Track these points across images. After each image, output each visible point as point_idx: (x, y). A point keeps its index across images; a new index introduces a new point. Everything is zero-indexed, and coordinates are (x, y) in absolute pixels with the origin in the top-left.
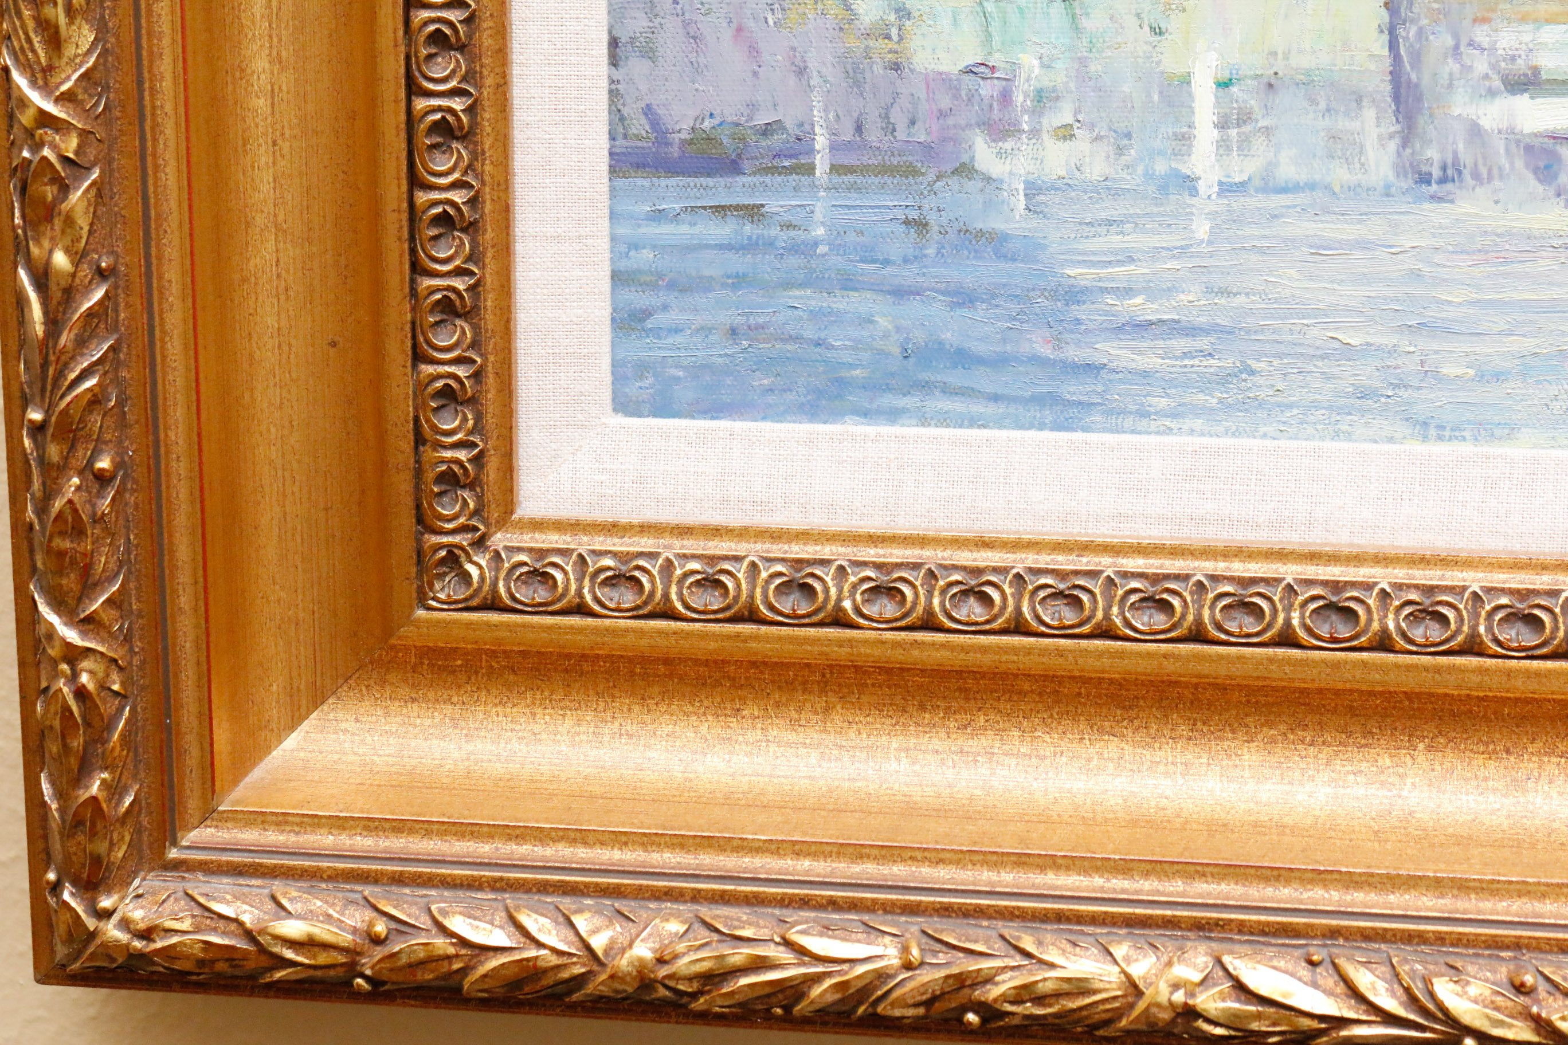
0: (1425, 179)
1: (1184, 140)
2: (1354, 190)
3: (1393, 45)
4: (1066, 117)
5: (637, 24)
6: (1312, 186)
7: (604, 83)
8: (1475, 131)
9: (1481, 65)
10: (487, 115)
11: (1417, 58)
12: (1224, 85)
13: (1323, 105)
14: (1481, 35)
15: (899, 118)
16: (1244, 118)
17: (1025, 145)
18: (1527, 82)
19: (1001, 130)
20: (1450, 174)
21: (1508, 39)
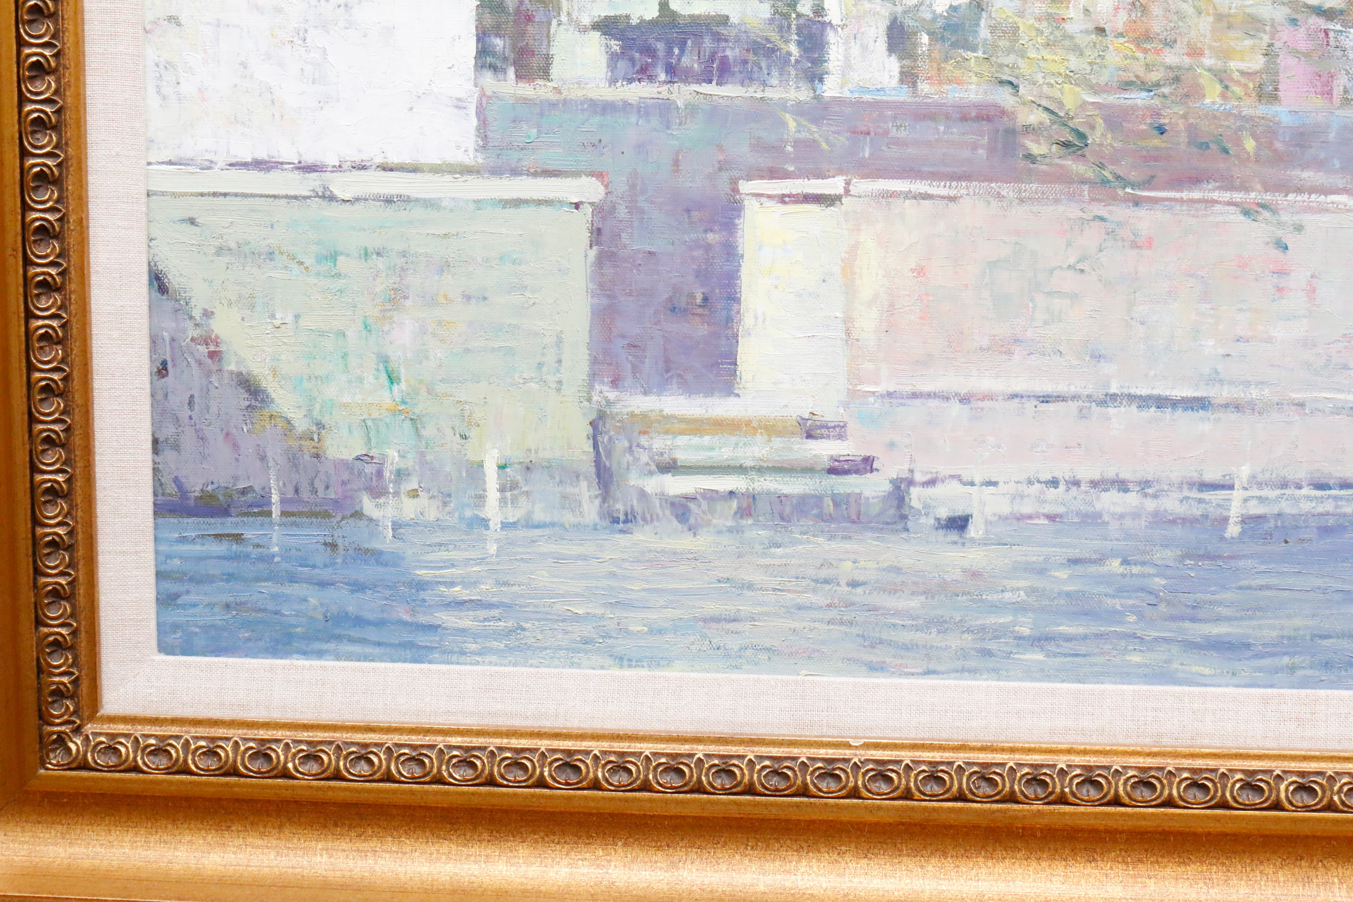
0: (616, 521)
1: (481, 498)
2: (577, 526)
3: (595, 446)
4: (415, 486)
5: (169, 431)
6: (553, 524)
7: (150, 464)
8: (642, 494)
9: (644, 458)
10: (78, 484)
11: (609, 454)
12: (502, 467)
13: (557, 479)
14: (644, 440)
15: (319, 485)
16: (514, 486)
17: (391, 501)
18: (670, 467)
19: (377, 492)
20: (630, 518)
21: (659, 443)
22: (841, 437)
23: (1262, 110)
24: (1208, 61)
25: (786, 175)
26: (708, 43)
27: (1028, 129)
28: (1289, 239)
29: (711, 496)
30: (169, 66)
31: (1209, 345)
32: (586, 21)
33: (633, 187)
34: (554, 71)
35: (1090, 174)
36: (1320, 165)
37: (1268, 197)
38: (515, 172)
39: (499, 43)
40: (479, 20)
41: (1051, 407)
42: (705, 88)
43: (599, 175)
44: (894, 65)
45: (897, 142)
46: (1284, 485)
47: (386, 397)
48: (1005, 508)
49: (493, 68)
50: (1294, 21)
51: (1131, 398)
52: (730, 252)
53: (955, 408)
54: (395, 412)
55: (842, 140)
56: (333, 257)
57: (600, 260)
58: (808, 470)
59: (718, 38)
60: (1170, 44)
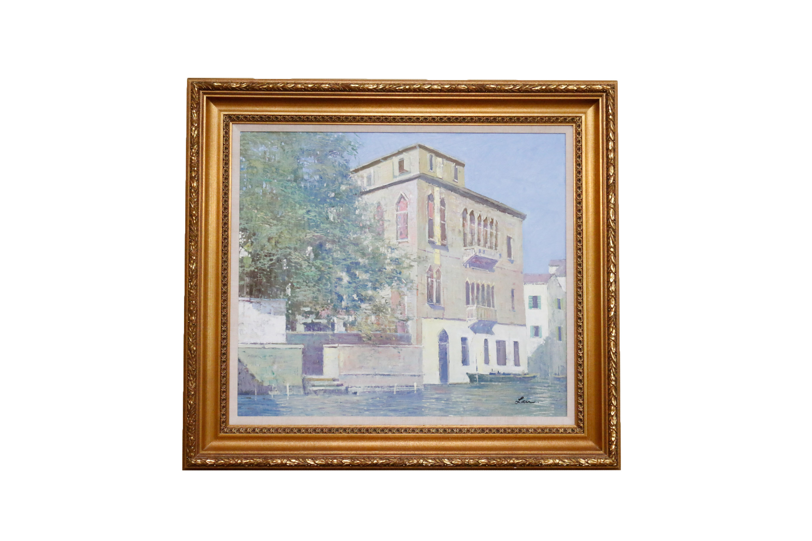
0: (306, 394)
1: (286, 391)
3: (303, 383)
4: (276, 389)
5: (240, 382)
7: (237, 387)
8: (310, 390)
9: (310, 384)
11: (305, 384)
12: (289, 386)
13: (297, 388)
15: (262, 390)
16: (291, 389)
17: (273, 392)
18: (314, 386)
19: (271, 390)
20: (308, 393)
21: (312, 382)
22: (338, 381)
23: (396, 334)
24: (388, 327)
25: (329, 344)
26: (318, 326)
27: (363, 337)
28: (400, 351)
29: (320, 390)
30: (242, 330)
31: (390, 367)
32: (301, 323)
33: (308, 346)
34: (297, 330)
35: (372, 343)
36: (404, 341)
37: (397, 346)
38: (291, 344)
39: (289, 326)
40: (286, 323)
41: (368, 376)
42: (319, 332)
43: (303, 344)
44: (344, 328)
45: (346, 339)
46: (402, 386)
47: (272, 376)
48: (362, 391)
49: (288, 330)
50: (399, 322)
51: (379, 374)
52: (322, 355)
53: (354, 376)
54: (274, 379)
55: (337, 339)
56: (265, 356)
57: (304, 356)
58: (333, 386)
59: (320, 325)
60: (382, 325)
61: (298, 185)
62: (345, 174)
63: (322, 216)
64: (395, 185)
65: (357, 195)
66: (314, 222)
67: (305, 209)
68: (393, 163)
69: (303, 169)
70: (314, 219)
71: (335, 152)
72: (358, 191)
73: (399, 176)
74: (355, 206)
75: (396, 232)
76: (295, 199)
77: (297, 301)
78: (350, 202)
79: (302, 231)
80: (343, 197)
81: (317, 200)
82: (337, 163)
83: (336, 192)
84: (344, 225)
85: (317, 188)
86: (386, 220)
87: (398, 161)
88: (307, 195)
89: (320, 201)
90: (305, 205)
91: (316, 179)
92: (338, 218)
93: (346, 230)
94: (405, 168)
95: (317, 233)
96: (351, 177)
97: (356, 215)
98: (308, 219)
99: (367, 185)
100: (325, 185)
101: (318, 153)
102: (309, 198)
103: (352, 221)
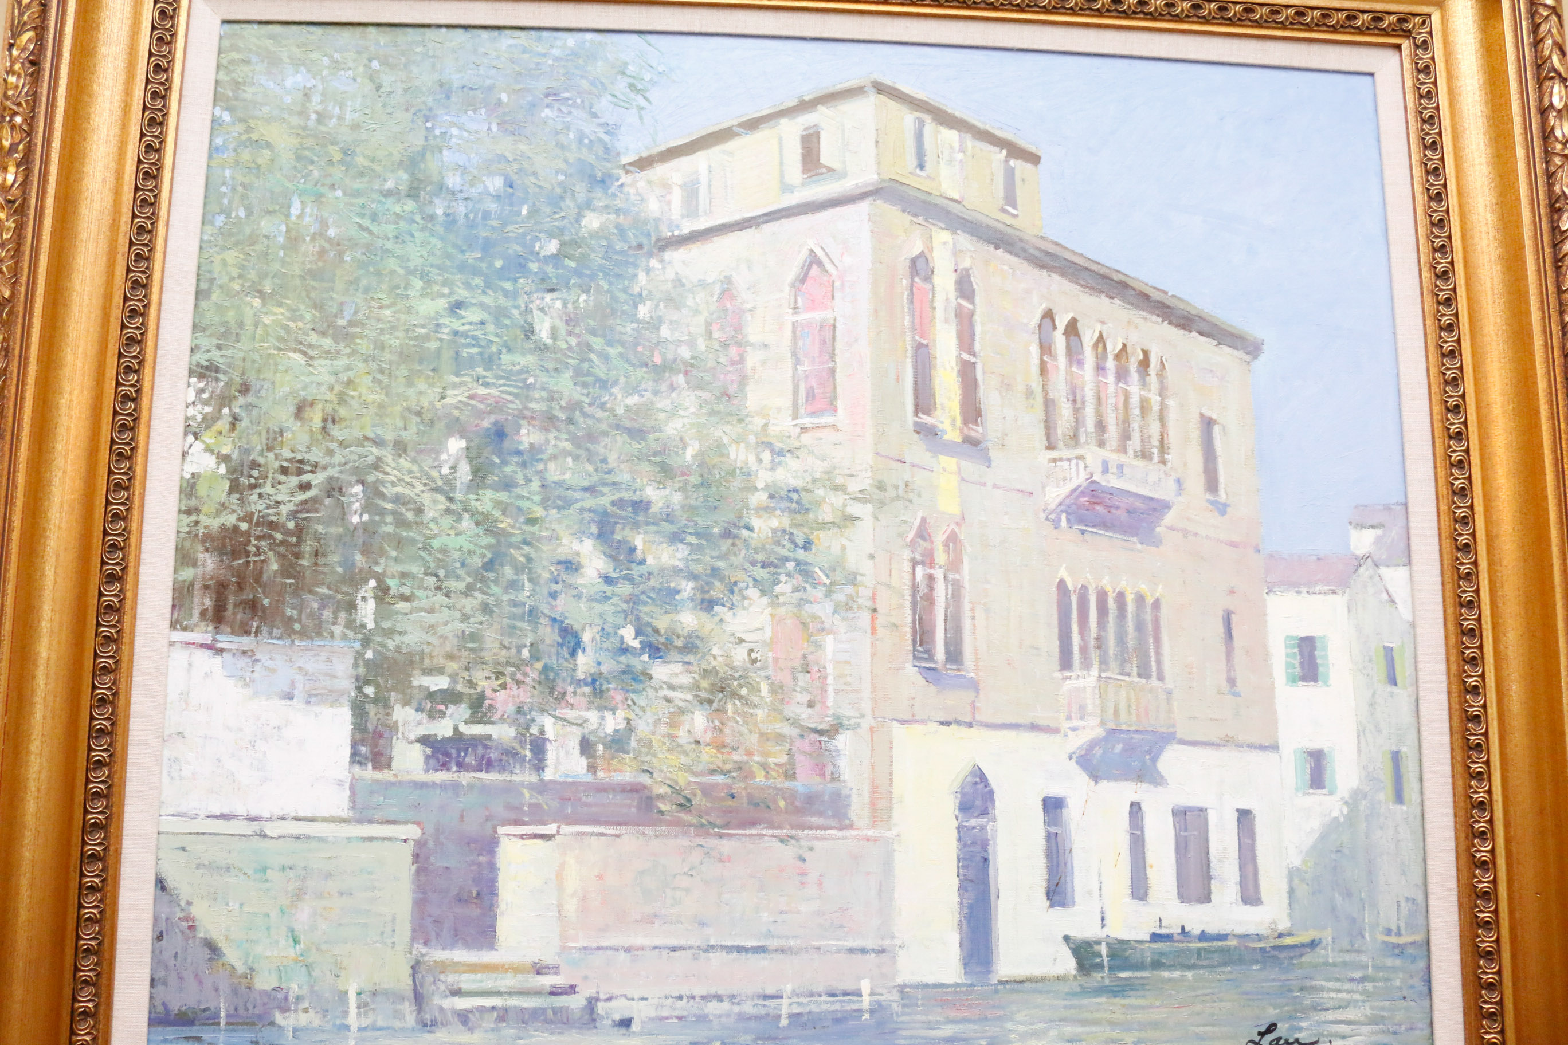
0: (425, 1025)
1: (346, 1013)
2: (403, 1029)
3: (414, 981)
4: (306, 1005)
5: (161, 974)
6: (388, 1028)
7: (148, 994)
8: (441, 1009)
9: (443, 987)
10: (102, 1008)
11: (422, 985)
12: (359, 994)
13: (391, 1001)
14: (442, 977)
15: (250, 1006)
16: (366, 1005)
17: (292, 1015)
18: (457, 993)
19: (284, 1010)
20: (434, 1023)
21: (451, 978)
22: (557, 973)
23: (788, 784)
24: (756, 758)
25: (524, 823)
26: (480, 750)
27: (659, 797)
28: (807, 855)
29: (482, 1010)
30: (176, 760)
31: (765, 916)
32: (412, 737)
33: (437, 830)
34: (394, 765)
35: (694, 821)
36: (821, 814)
37: (793, 832)
38: (371, 822)
39: (363, 749)
40: (353, 735)
41: (677, 954)
42: (479, 775)
43: (418, 823)
44: (584, 762)
45: (588, 805)
46: (811, 995)
47: (291, 952)
48: (653, 1014)
49: (360, 763)
50: (802, 736)
51: (722, 947)
52: (492, 867)
53: (622, 956)
54: (296, 961)
55: (555, 804)
56: (264, 870)
57: (418, 872)
58: (537, 993)
59: (486, 747)
60: (735, 749)
61: (421, 211)
62: (599, 175)
63: (507, 322)
64: (788, 216)
65: (645, 250)
66: (480, 346)
67: (443, 296)
68: (780, 139)
69: (445, 152)
70: (478, 333)
71: (566, 95)
72: (649, 235)
73: (803, 185)
74: (636, 290)
75: (790, 387)
76: (408, 260)
77: (398, 650)
78: (618, 276)
79: (428, 377)
80: (593, 256)
81: (491, 265)
82: (571, 136)
83: (566, 238)
84: (593, 356)
85: (495, 223)
86: (752, 345)
87: (800, 133)
88: (455, 246)
89: (502, 268)
90: (445, 283)
91: (491, 190)
92: (570, 334)
93: (599, 380)
94: (823, 160)
95: (486, 385)
96: (622, 185)
97: (638, 322)
98: (456, 333)
99: (683, 216)
100: (524, 212)
101: (504, 97)
102: (460, 256)
103: (622, 344)
